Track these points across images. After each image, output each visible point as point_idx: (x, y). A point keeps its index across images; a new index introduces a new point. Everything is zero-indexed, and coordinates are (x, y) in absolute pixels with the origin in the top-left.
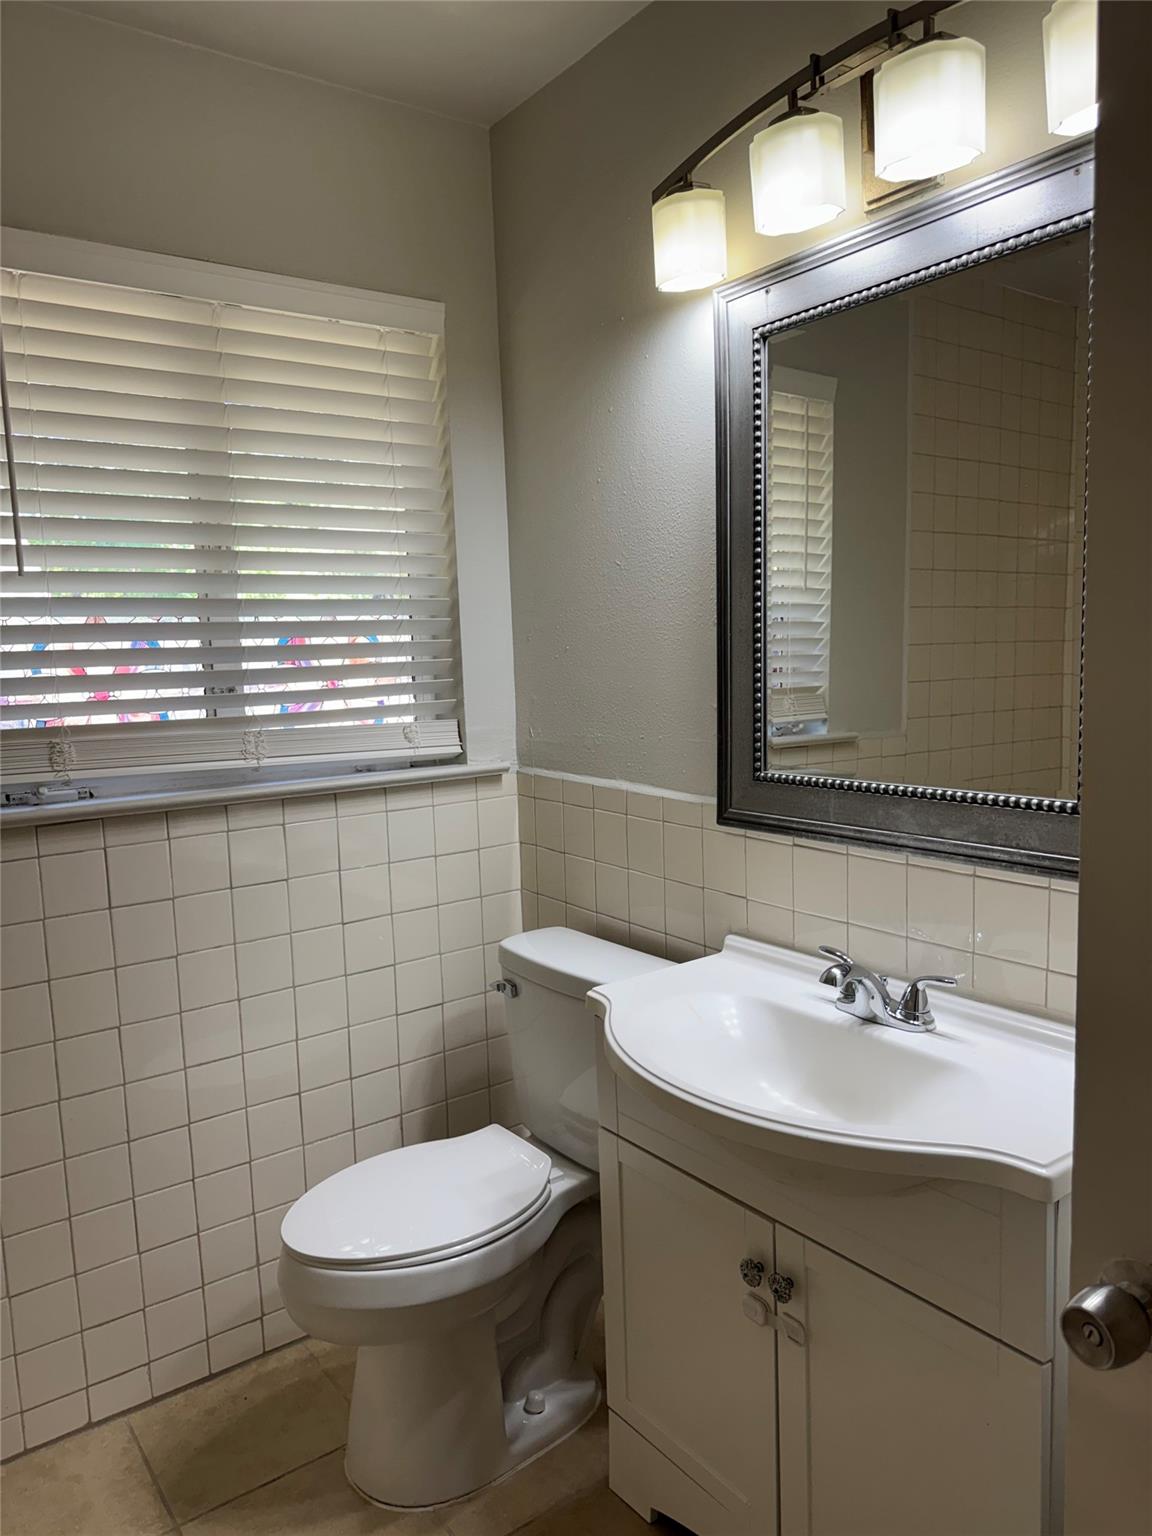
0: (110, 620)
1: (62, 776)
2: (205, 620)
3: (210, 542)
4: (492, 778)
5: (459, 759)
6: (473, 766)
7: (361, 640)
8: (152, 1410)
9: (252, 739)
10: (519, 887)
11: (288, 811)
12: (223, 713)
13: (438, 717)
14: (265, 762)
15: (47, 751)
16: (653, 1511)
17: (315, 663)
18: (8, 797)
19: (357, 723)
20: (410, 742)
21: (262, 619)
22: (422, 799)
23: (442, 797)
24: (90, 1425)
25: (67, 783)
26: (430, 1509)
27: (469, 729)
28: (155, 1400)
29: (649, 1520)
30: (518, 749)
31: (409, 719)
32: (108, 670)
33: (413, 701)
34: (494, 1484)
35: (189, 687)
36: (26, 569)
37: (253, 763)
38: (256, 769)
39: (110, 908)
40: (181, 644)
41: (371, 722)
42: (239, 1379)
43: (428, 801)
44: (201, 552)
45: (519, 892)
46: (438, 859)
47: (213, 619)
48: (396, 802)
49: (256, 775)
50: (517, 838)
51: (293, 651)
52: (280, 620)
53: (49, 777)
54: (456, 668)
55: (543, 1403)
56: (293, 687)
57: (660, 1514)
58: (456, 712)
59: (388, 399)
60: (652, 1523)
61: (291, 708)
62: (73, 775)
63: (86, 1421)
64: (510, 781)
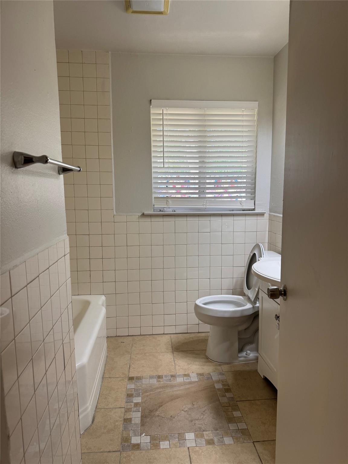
0: (181, 176)
1: (168, 206)
2: (199, 176)
3: (202, 160)
4: (262, 214)
5: (254, 210)
6: (256, 211)
7: (234, 181)
8: (175, 335)
9: (205, 202)
10: (267, 242)
11: (211, 217)
12: (202, 196)
13: (251, 199)
14: (207, 207)
15: (166, 201)
16: (264, 376)
17: (222, 186)
18: (160, 210)
19: (231, 200)
20: (241, 205)
21: (211, 176)
22: (243, 218)
23: (248, 218)
24: (164, 334)
25: (169, 208)
26: (219, 363)
27: (256, 203)
28: (176, 333)
29: (263, 378)
30: (269, 208)
31: (244, 199)
32: (180, 186)
33: (245, 195)
34: (234, 364)
35: (195, 190)
36: (165, 166)
37: (205, 207)
38: (206, 208)
39: (175, 233)
40: (194, 181)
41: (234, 200)
42: (192, 335)
43: (244, 219)
44: (200, 162)
45: (267, 244)
46: (246, 233)
47: (201, 176)
48: (236, 218)
49: (205, 209)
50: (268, 230)
51: (218, 183)
52: (215, 176)
53: (166, 206)
54: (255, 188)
55: (250, 353)
56: (217, 191)
57: (266, 377)
58: (254, 198)
59: (243, 125)
60: (263, 379)
61: (216, 195)
62: (170, 206)
63: (163, 333)
64: (266, 216)
